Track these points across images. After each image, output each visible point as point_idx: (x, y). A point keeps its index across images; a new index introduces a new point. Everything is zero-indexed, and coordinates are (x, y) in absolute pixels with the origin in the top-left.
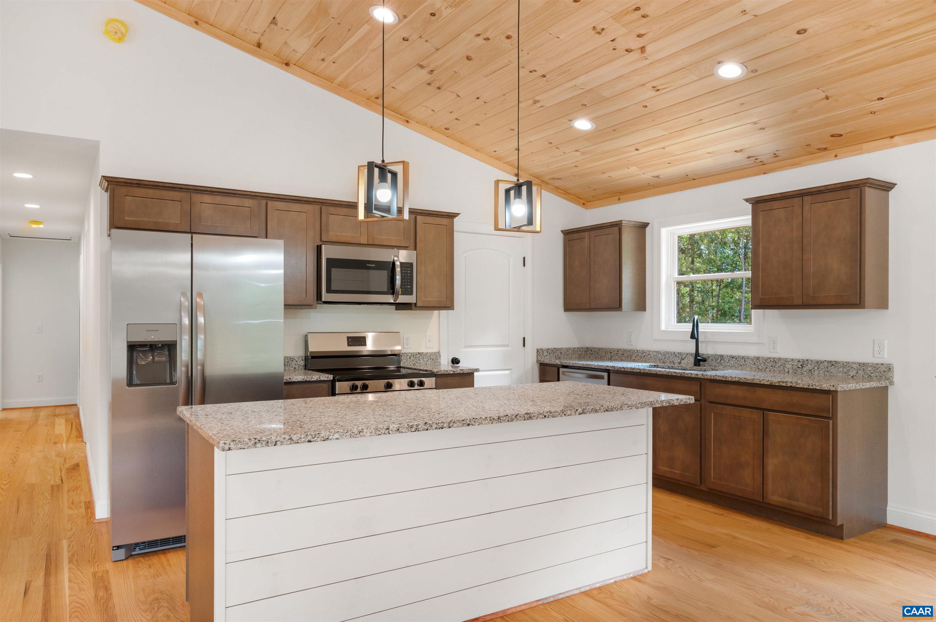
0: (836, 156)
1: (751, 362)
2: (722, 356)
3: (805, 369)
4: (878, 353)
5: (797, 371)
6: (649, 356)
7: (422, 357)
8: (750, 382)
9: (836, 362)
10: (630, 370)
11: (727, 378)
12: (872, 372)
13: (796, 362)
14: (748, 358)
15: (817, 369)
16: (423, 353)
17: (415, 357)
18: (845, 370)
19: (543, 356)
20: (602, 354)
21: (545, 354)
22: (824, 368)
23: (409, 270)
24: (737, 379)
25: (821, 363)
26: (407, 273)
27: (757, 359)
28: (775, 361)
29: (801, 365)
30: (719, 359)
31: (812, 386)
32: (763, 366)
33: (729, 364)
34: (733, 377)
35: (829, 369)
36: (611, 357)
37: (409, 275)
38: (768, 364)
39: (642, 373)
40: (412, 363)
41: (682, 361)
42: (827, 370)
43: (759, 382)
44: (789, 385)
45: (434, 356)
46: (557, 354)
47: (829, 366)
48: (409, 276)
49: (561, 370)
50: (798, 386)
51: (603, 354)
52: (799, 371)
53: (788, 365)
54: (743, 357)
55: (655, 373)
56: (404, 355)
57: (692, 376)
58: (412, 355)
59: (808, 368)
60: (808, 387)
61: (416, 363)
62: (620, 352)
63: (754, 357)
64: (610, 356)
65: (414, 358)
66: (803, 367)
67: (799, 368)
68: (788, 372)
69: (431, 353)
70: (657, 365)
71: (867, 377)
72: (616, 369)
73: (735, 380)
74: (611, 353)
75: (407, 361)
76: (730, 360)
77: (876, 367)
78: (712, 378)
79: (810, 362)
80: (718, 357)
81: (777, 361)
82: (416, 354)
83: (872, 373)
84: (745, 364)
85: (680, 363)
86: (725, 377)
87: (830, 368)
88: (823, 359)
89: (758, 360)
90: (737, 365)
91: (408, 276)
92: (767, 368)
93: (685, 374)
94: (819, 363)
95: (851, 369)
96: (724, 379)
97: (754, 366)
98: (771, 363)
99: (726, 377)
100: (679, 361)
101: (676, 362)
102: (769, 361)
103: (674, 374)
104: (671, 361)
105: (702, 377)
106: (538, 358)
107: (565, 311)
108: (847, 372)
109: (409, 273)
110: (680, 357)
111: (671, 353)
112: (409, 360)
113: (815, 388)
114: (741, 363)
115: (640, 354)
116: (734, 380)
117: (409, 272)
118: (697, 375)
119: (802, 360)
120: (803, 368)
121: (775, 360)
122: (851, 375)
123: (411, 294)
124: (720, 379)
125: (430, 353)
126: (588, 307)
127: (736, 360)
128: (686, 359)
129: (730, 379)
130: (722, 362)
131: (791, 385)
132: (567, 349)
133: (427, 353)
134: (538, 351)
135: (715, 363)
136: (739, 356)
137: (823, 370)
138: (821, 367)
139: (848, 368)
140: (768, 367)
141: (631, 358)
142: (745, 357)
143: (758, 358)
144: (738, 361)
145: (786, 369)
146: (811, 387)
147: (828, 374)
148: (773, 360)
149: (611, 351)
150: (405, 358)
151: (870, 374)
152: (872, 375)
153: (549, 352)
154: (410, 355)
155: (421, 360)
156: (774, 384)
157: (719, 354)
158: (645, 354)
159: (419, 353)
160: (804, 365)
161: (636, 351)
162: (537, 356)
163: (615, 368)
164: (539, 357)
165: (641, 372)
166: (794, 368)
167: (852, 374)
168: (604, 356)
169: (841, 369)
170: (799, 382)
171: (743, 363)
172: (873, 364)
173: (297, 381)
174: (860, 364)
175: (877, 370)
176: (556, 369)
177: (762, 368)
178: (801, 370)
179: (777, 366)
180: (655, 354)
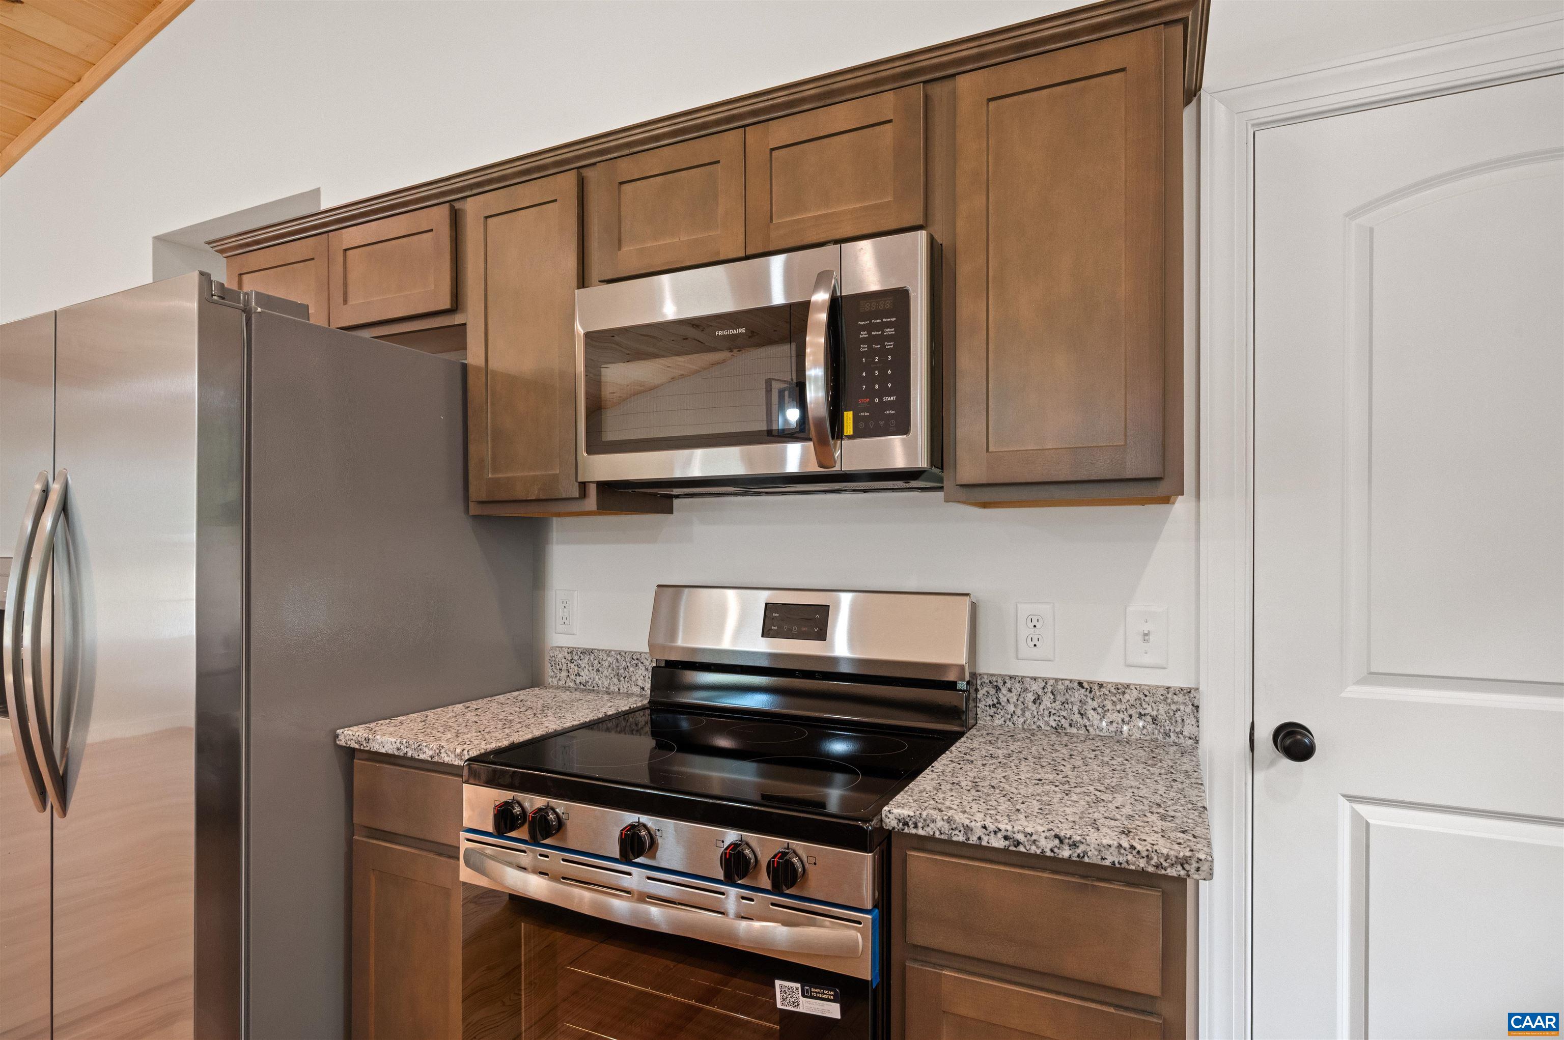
7: (1095, 704)
16: (1101, 686)
17: (1060, 698)
23: (889, 325)
26: (883, 339)
37: (890, 345)
40: (1047, 723)
45: (1163, 708)
48: (889, 351)
56: (1008, 685)
58: (1049, 689)
61: (1066, 725)
65: (1057, 705)
69: (1145, 693)
75: (1023, 711)
82: (1067, 689)
91: (883, 352)
109: (890, 338)
112: (1034, 708)
117: (890, 331)
123: (902, 427)
125: (1139, 688)
133: (1121, 689)
150: (1013, 697)
154: (1036, 687)
155: (1091, 713)
159: (1080, 684)
173: (383, 751)
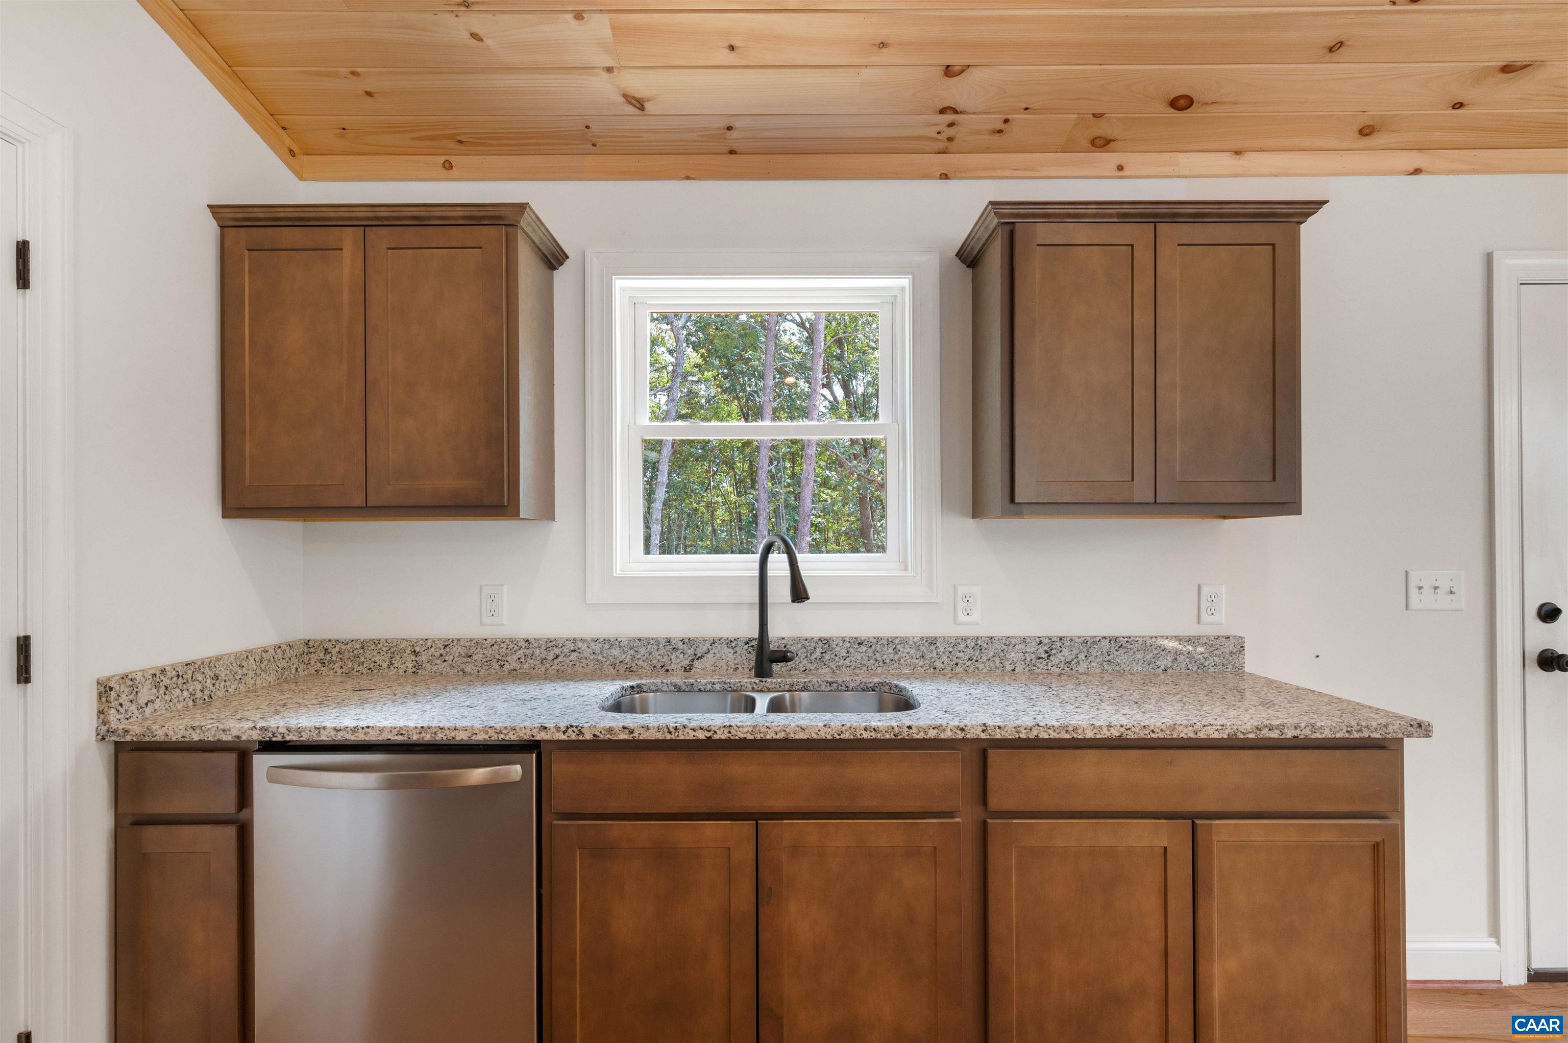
1: (913, 651)
2: (826, 642)
3: (1054, 660)
4: (1210, 613)
5: (1034, 666)
6: (574, 655)
8: (1161, 735)
9: (1128, 639)
10: (660, 736)
11: (1080, 731)
12: (1206, 655)
13: (1034, 644)
14: (904, 641)
15: (1084, 658)
18: (1149, 656)
19: (133, 707)
20: (377, 659)
21: (146, 693)
22: (1102, 654)
24: (1115, 733)
25: (1094, 643)
27: (931, 644)
28: (978, 645)
29: (1046, 652)
30: (819, 651)
31: (1358, 731)
32: (946, 660)
33: (847, 662)
34: (1101, 727)
35: (1112, 656)
36: (418, 666)
38: (961, 655)
39: (720, 740)
41: (696, 663)
42: (1108, 658)
43: (1192, 735)
44: (1290, 734)
46: (200, 687)
47: (1113, 650)
49: (262, 763)
50: (1318, 735)
51: (382, 660)
52: (1040, 666)
53: (1013, 654)
54: (890, 641)
55: (781, 735)
57: (942, 736)
59: (1063, 658)
60: (1347, 735)
62: (456, 650)
63: (922, 638)
64: (410, 665)
66: (1049, 656)
67: (1039, 658)
68: (1013, 670)
70: (639, 686)
71: (1195, 668)
72: (588, 736)
73: (1108, 734)
74: (415, 653)
76: (851, 650)
77: (1214, 643)
78: (1023, 736)
79: (1067, 644)
80: (813, 645)
81: (985, 646)
83: (1205, 659)
84: (896, 657)
85: (688, 669)
86: (1070, 729)
87: (1116, 653)
88: (1100, 632)
89: (933, 647)
90: (872, 661)
92: (957, 664)
93: (914, 730)
94: (1089, 643)
95: (1163, 653)
96: (1067, 736)
97: (921, 663)
98: (970, 652)
99: (1075, 729)
100: (686, 662)
101: (673, 666)
102: (962, 646)
103: (866, 735)
104: (659, 666)
105: (983, 736)
106: (104, 723)
107: (224, 517)
108: (1153, 660)
110: (692, 651)
111: (657, 642)
113: (1366, 735)
114: (885, 656)
115: (537, 652)
116: (1105, 734)
118: (962, 730)
119: (1047, 640)
120: (1051, 658)
121: (979, 642)
122: (1163, 667)
124: (1054, 735)
126: (359, 501)
127: (870, 651)
128: (710, 655)
129: (1089, 734)
130: (827, 657)
131: (1297, 733)
132: (237, 655)
134: (105, 690)
135: (805, 662)
136: (878, 639)
137: (1098, 660)
138: (1094, 652)
139: (1156, 652)
140: (960, 662)
141: (502, 666)
142: (897, 641)
143: (932, 642)
144: (876, 651)
145: (1007, 664)
146: (1356, 735)
147: (1110, 668)
148: (973, 644)
149: (417, 649)
151: (1202, 660)
152: (1206, 663)
153: (166, 681)
156: (1242, 736)
158: (557, 651)
160: (1054, 651)
161: (524, 644)
162: (101, 712)
163: (581, 732)
164: (113, 716)
165: (716, 737)
166: (1028, 660)
167: (1163, 663)
168: (385, 665)
169: (1139, 655)
170: (1319, 724)
171: (891, 656)
172: (1208, 637)
174: (1181, 641)
175: (1216, 652)
176: (230, 760)
177: (942, 666)
178: (1044, 663)
179: (985, 658)
180: (597, 647)
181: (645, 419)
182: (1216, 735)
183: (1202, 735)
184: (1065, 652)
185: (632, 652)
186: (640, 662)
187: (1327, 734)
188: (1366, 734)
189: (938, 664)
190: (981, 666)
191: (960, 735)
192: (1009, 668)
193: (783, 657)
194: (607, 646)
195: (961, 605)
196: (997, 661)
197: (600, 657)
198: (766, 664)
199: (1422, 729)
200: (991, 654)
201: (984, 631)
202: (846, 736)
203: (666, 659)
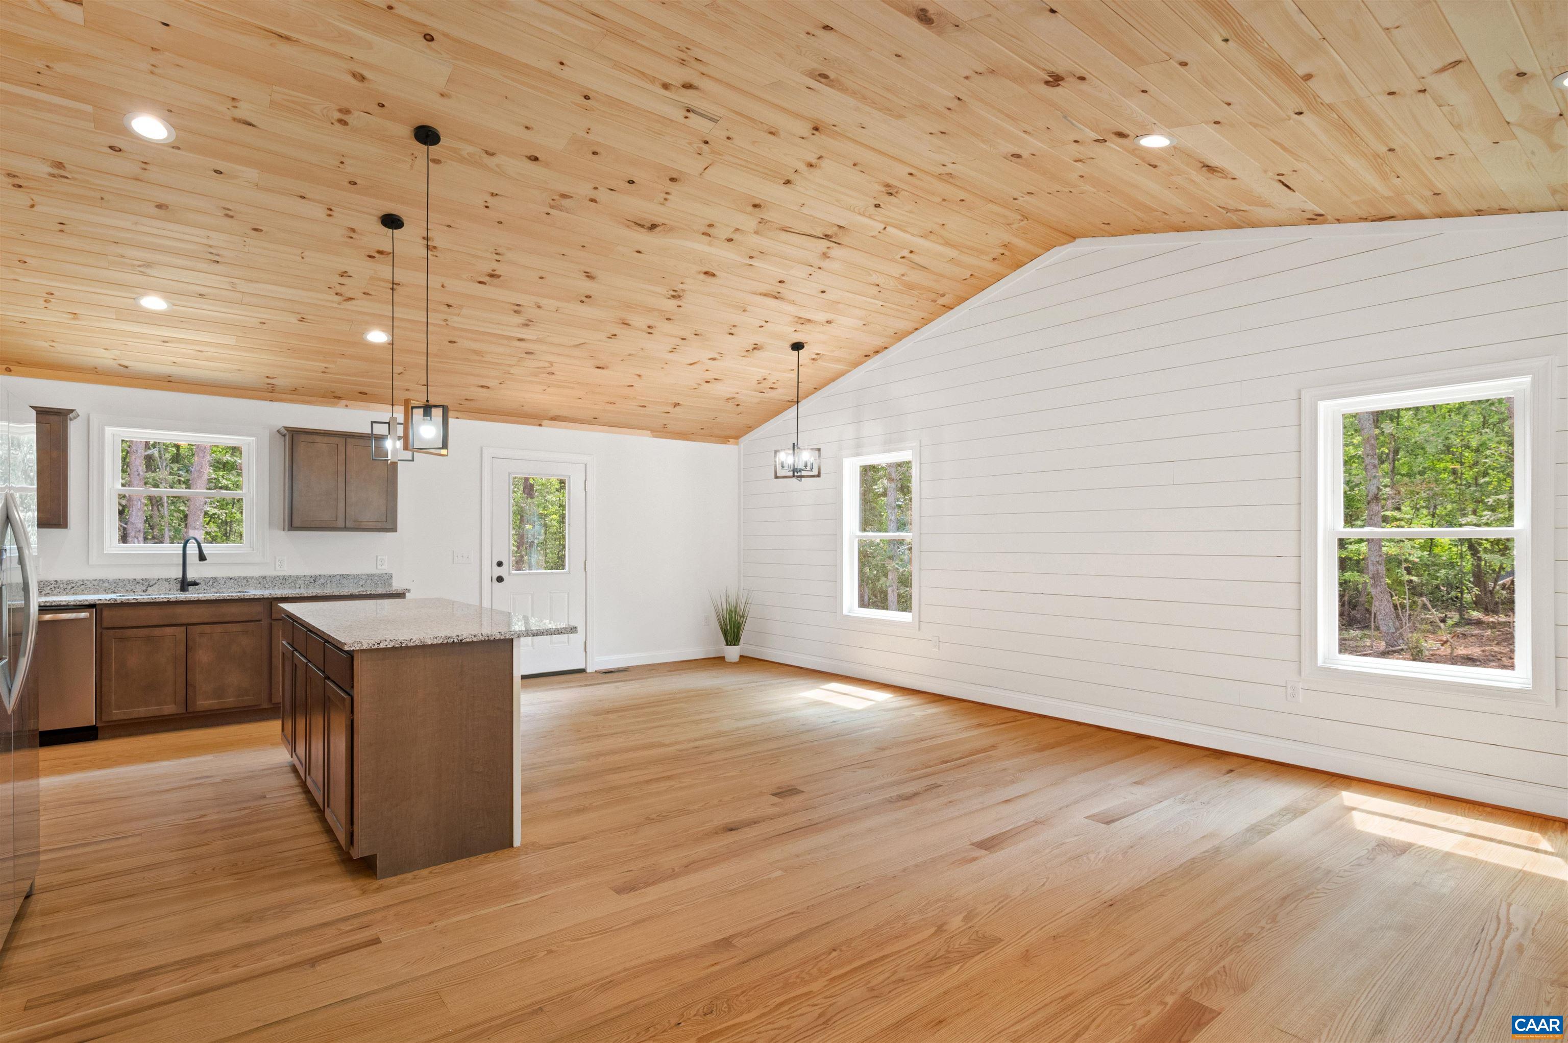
0: (347, 406)
1: (255, 581)
2: (214, 579)
4: (381, 565)
5: (308, 585)
9: (347, 575)
13: (308, 577)
14: (251, 578)
15: (329, 582)
18: (355, 581)
22: (337, 580)
25: (334, 576)
27: (263, 578)
28: (284, 578)
32: (270, 584)
38: (277, 582)
41: (149, 588)
42: (339, 582)
53: (299, 581)
54: (244, 578)
59: (320, 582)
63: (259, 576)
66: (315, 582)
67: (311, 583)
76: (226, 581)
77: (380, 576)
79: (322, 577)
80: (209, 580)
81: (287, 578)
84: (247, 582)
88: (336, 573)
89: (265, 580)
90: (236, 586)
94: (331, 577)
97: (259, 586)
98: (280, 581)
102: (278, 579)
108: (357, 582)
110: (147, 583)
111: (129, 580)
114: (242, 583)
119: (314, 576)
122: (361, 585)
127: (236, 582)
128: (157, 585)
130: (215, 584)
136: (239, 577)
137: (335, 583)
138: (333, 580)
139: (358, 579)
140: (276, 585)
141: (44, 592)
142: (248, 578)
143: (265, 578)
144: (238, 582)
147: (340, 586)
148: (282, 578)
151: (377, 582)
157: (210, 577)
160: (317, 580)
166: (306, 583)
167: (361, 583)
169: (352, 581)
171: (244, 582)
174: (368, 576)
175: (382, 579)
177: (269, 586)
178: (313, 584)
181: (120, 487)
182: (346, 594)
183: (342, 594)
184: (322, 580)
185: (115, 585)
186: (119, 589)
187: (380, 592)
188: (391, 592)
189: (267, 586)
190: (286, 586)
191: (262, 597)
192: (298, 586)
193: (195, 584)
194: (101, 582)
195: (278, 564)
196: (293, 584)
197: (97, 587)
198: (186, 587)
199: (409, 591)
200: (290, 581)
201: (287, 573)
202: (221, 598)
203: (133, 587)
